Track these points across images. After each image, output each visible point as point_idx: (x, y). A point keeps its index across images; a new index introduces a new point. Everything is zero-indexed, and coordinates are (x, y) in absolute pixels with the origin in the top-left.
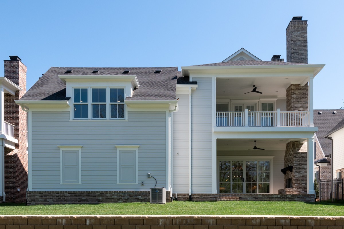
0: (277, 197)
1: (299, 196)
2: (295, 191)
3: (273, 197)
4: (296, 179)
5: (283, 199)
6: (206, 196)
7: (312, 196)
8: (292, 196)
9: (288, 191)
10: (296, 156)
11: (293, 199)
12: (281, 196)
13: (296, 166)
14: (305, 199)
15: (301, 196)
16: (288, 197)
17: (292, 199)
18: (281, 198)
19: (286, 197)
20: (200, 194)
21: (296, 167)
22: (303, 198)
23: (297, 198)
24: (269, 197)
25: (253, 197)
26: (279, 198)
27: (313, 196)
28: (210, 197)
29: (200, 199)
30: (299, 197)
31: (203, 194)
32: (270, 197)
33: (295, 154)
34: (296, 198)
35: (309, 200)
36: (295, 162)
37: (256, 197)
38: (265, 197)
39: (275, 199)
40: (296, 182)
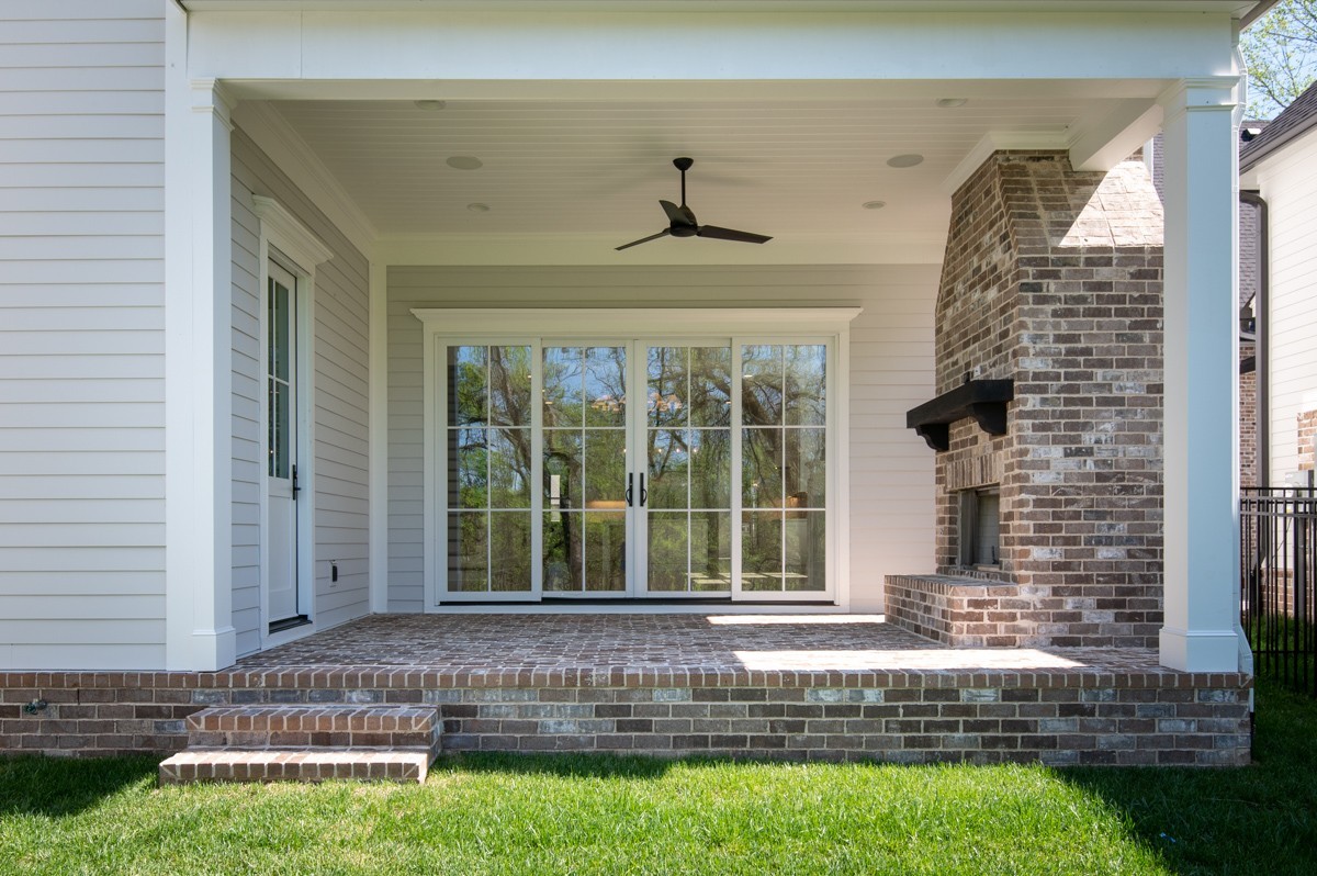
0: (853, 710)
1: (1083, 699)
2: (1035, 617)
3: (808, 700)
4: (1038, 503)
5: (914, 726)
6: (100, 695)
7: (1219, 698)
8: (1008, 695)
9: (966, 609)
10: (1036, 288)
11: (1024, 726)
12: (889, 696)
13: (1046, 376)
14: (1150, 726)
15: (1105, 697)
16: (968, 710)
17: (1011, 726)
18: (893, 711)
19: (949, 710)
20: (30, 678)
21: (1043, 390)
22: (1129, 711)
23: (1066, 711)
24: (768, 711)
25: (599, 712)
26: (873, 711)
27: (1230, 698)
28: (141, 713)
29: (29, 727)
30: (1080, 710)
31: (58, 678)
32: (779, 711)
33: (1029, 262)
34: (1048, 711)
35: (1194, 741)
36: (1035, 339)
37: (626, 710)
38: (729, 712)
39: (829, 727)
40: (1038, 528)
